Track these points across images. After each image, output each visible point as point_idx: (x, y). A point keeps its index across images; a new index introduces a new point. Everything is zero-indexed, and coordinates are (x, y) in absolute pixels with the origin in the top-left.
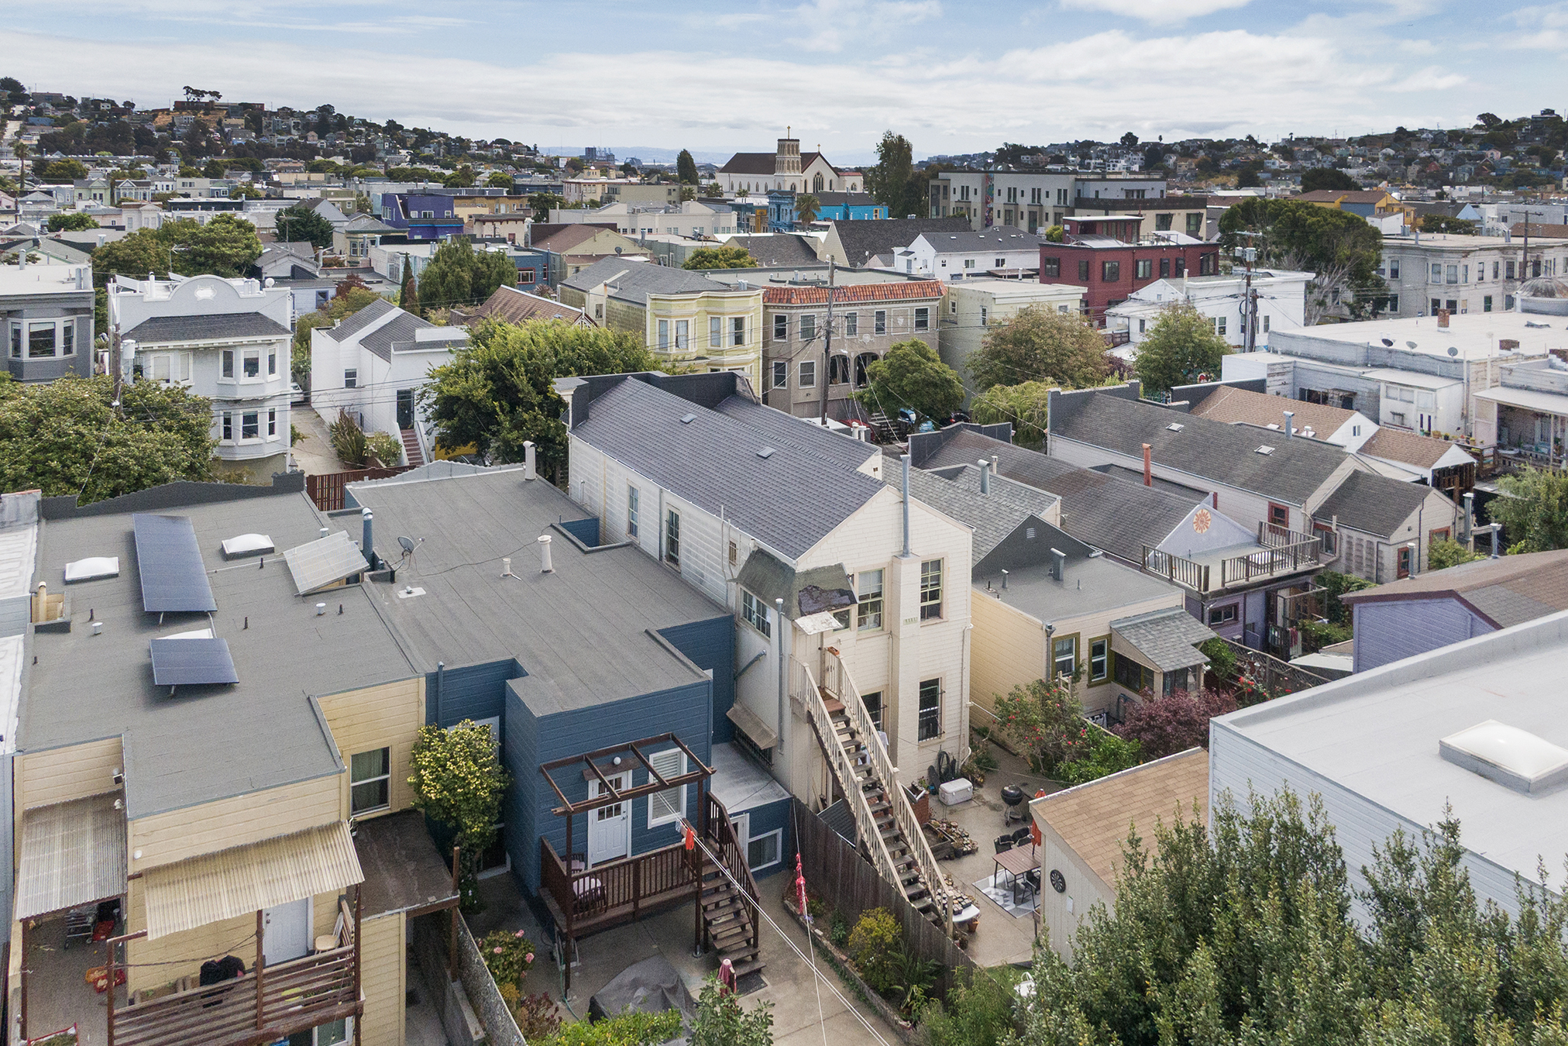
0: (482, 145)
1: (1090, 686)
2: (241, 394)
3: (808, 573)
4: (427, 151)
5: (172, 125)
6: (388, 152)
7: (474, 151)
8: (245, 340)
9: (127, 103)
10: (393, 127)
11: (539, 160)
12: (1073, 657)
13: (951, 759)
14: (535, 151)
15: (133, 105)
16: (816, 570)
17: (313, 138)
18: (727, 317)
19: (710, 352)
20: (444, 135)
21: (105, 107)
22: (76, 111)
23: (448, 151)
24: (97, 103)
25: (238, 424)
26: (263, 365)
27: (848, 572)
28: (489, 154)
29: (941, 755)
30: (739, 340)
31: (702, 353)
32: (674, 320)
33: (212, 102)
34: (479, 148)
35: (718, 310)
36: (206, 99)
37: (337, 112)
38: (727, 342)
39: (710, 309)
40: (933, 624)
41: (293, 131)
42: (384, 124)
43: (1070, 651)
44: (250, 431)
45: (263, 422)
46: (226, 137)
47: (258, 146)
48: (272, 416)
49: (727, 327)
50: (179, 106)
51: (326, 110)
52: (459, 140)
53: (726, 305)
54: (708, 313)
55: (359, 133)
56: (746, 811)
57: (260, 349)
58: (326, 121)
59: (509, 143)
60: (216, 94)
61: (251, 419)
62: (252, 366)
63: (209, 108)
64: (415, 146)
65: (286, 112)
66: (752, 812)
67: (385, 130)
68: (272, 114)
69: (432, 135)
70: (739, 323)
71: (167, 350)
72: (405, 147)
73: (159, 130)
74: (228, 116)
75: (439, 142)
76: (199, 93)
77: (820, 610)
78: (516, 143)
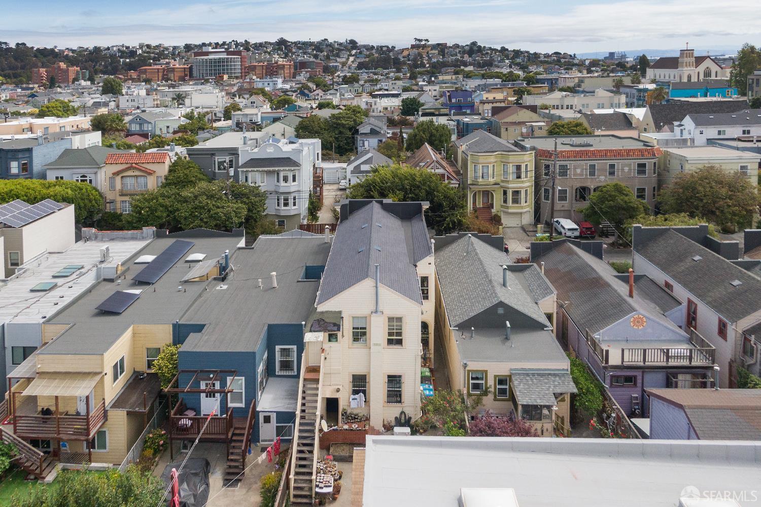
0: (547, 56)
1: (495, 400)
2: (281, 190)
3: (322, 313)
4: (518, 60)
5: (409, 55)
6: (499, 62)
7: (542, 59)
8: (282, 169)
9: (393, 47)
10: (504, 50)
11: (576, 61)
12: (483, 382)
13: (407, 417)
14: (573, 57)
15: (395, 47)
16: (327, 312)
17: (466, 58)
18: (511, 165)
19: (503, 181)
20: (527, 52)
21: (384, 49)
22: (374, 51)
23: (529, 60)
24: (381, 47)
25: (282, 202)
26: (290, 178)
27: (343, 316)
28: (549, 60)
29: (403, 413)
30: (519, 177)
31: (499, 181)
32: (481, 165)
33: (425, 44)
34: (545, 57)
35: (507, 161)
36: (423, 43)
37: (479, 44)
38: (511, 177)
39: (503, 160)
40: (395, 349)
41: (458, 55)
42: (499, 49)
43: (482, 379)
44: (286, 205)
45: (291, 201)
46: (430, 58)
47: (442, 62)
48: (295, 199)
49: (511, 169)
50: (413, 47)
51: (474, 44)
52: (535, 54)
53: (510, 158)
54: (502, 162)
55: (487, 53)
56: (275, 412)
57: (289, 172)
58: (474, 49)
59: (561, 54)
60: (427, 40)
61: (286, 200)
62: (286, 179)
63: (424, 46)
64: (513, 58)
65: (457, 46)
66: (278, 413)
67: (500, 51)
68: (450, 47)
69: (522, 52)
70: (518, 168)
71: (254, 171)
72: (508, 59)
73: (404, 57)
74: (432, 50)
75: (524, 56)
76: (420, 40)
77: (320, 331)
78: (564, 54)
